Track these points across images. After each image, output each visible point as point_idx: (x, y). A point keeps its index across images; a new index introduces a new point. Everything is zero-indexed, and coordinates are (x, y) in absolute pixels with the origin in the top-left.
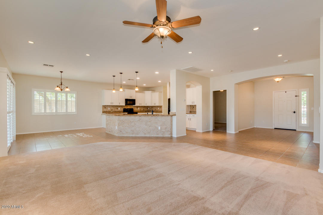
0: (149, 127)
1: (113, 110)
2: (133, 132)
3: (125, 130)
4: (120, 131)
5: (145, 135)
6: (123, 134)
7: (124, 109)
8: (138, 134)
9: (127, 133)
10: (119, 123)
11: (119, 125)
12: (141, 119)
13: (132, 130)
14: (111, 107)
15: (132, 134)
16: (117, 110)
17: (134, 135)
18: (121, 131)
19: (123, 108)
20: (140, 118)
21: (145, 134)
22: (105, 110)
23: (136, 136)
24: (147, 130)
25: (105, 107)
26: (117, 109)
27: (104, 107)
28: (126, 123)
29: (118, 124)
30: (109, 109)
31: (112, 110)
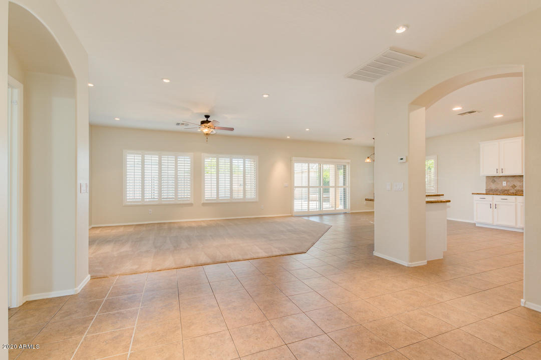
1: (518, 188)
22: (493, 186)
25: (493, 179)
27: (490, 181)
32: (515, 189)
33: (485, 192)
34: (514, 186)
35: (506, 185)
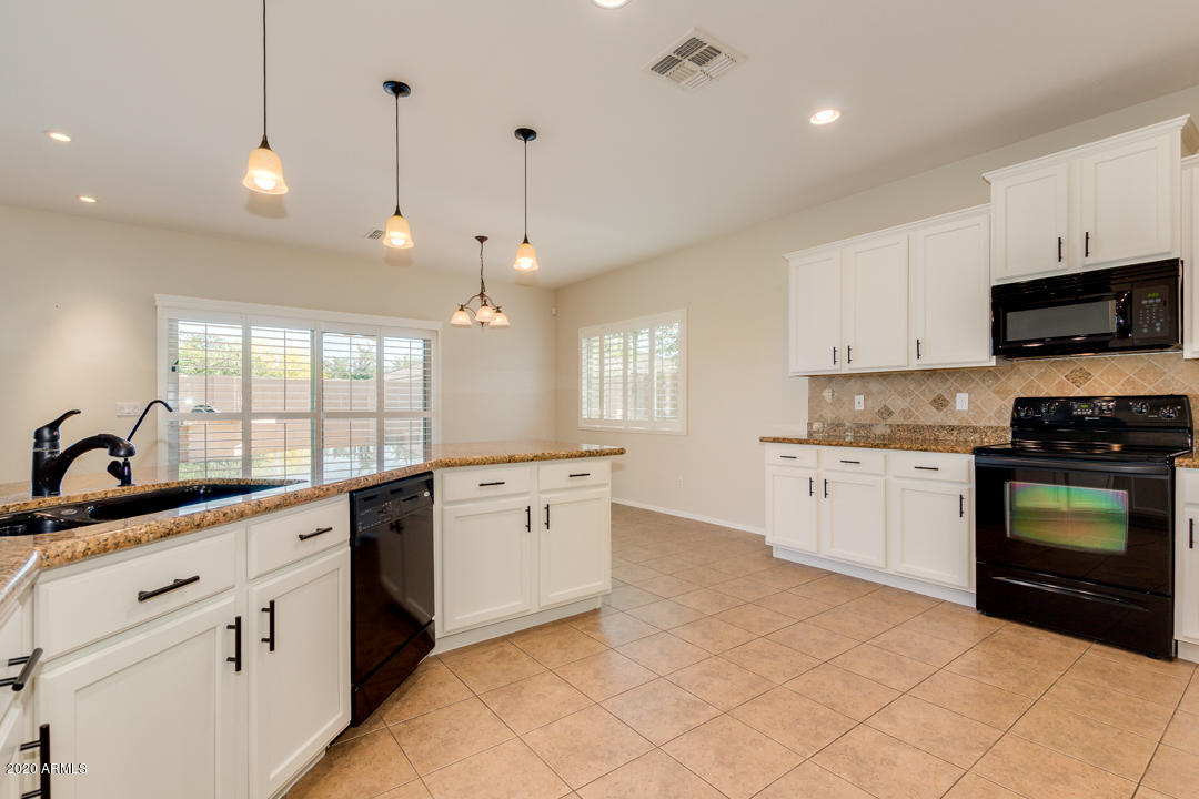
1: (896, 419)
14: (874, 387)
16: (929, 417)
22: (829, 413)
26: (940, 404)
30: (859, 403)
32: (890, 421)
33: (804, 434)
34: (886, 412)
35: (862, 408)
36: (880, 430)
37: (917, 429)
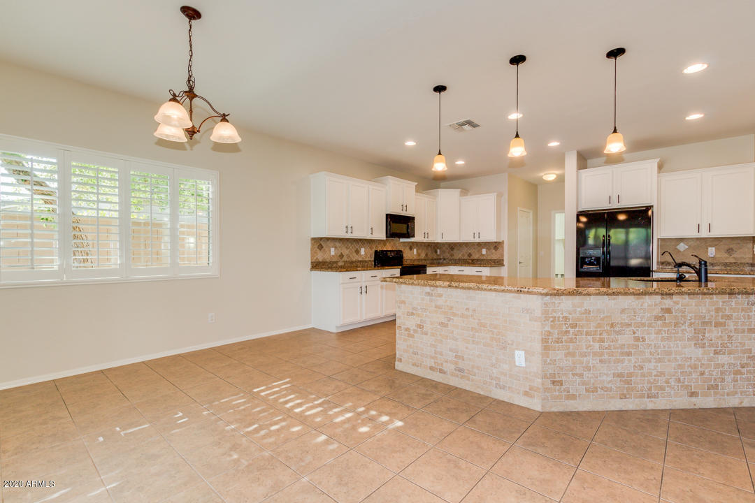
0: (716, 353)
1: (345, 258)
2: (628, 382)
3: (581, 375)
4: (553, 382)
5: (693, 399)
6: (573, 397)
7: (376, 252)
8: (655, 396)
9: (595, 390)
10: (549, 333)
11: (546, 348)
12: (668, 311)
13: (620, 375)
14: (338, 244)
15: (623, 396)
16: (355, 258)
17: (630, 405)
18: (561, 383)
19: (374, 250)
20: (668, 302)
21: (693, 394)
22: (320, 256)
23: (642, 407)
24: (702, 374)
25: (319, 243)
26: (357, 252)
27: (316, 246)
28: (587, 334)
29: (545, 341)
30: (333, 252)
31: (342, 256)
36: (340, 264)
37: (352, 262)
